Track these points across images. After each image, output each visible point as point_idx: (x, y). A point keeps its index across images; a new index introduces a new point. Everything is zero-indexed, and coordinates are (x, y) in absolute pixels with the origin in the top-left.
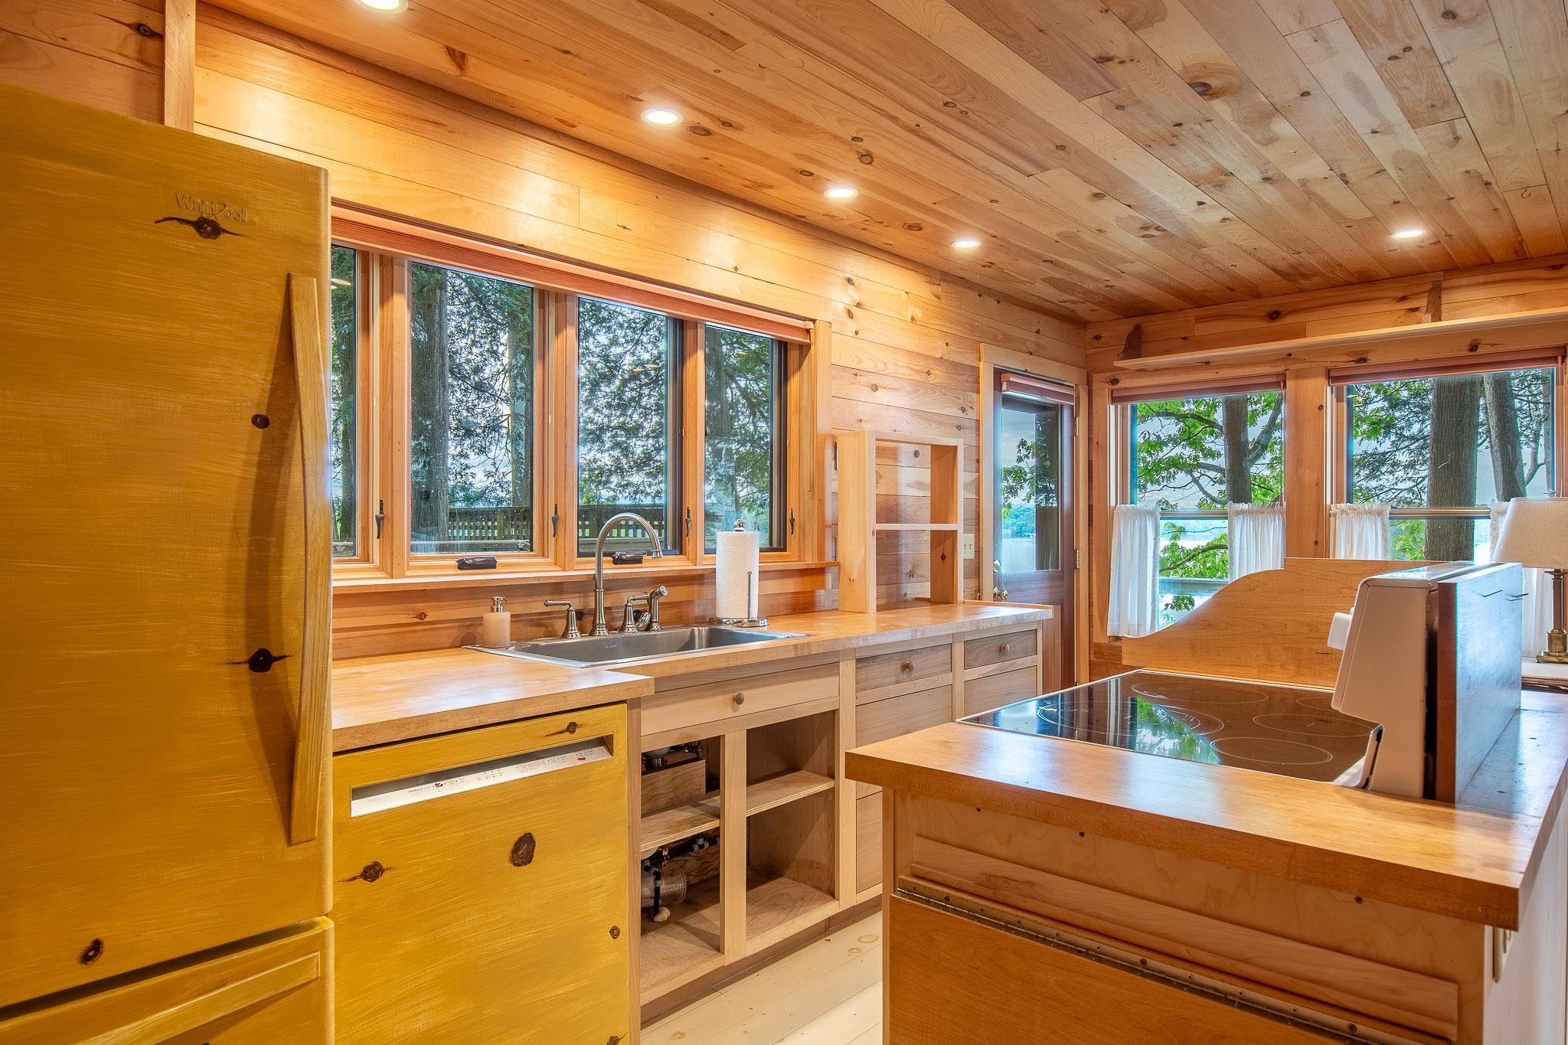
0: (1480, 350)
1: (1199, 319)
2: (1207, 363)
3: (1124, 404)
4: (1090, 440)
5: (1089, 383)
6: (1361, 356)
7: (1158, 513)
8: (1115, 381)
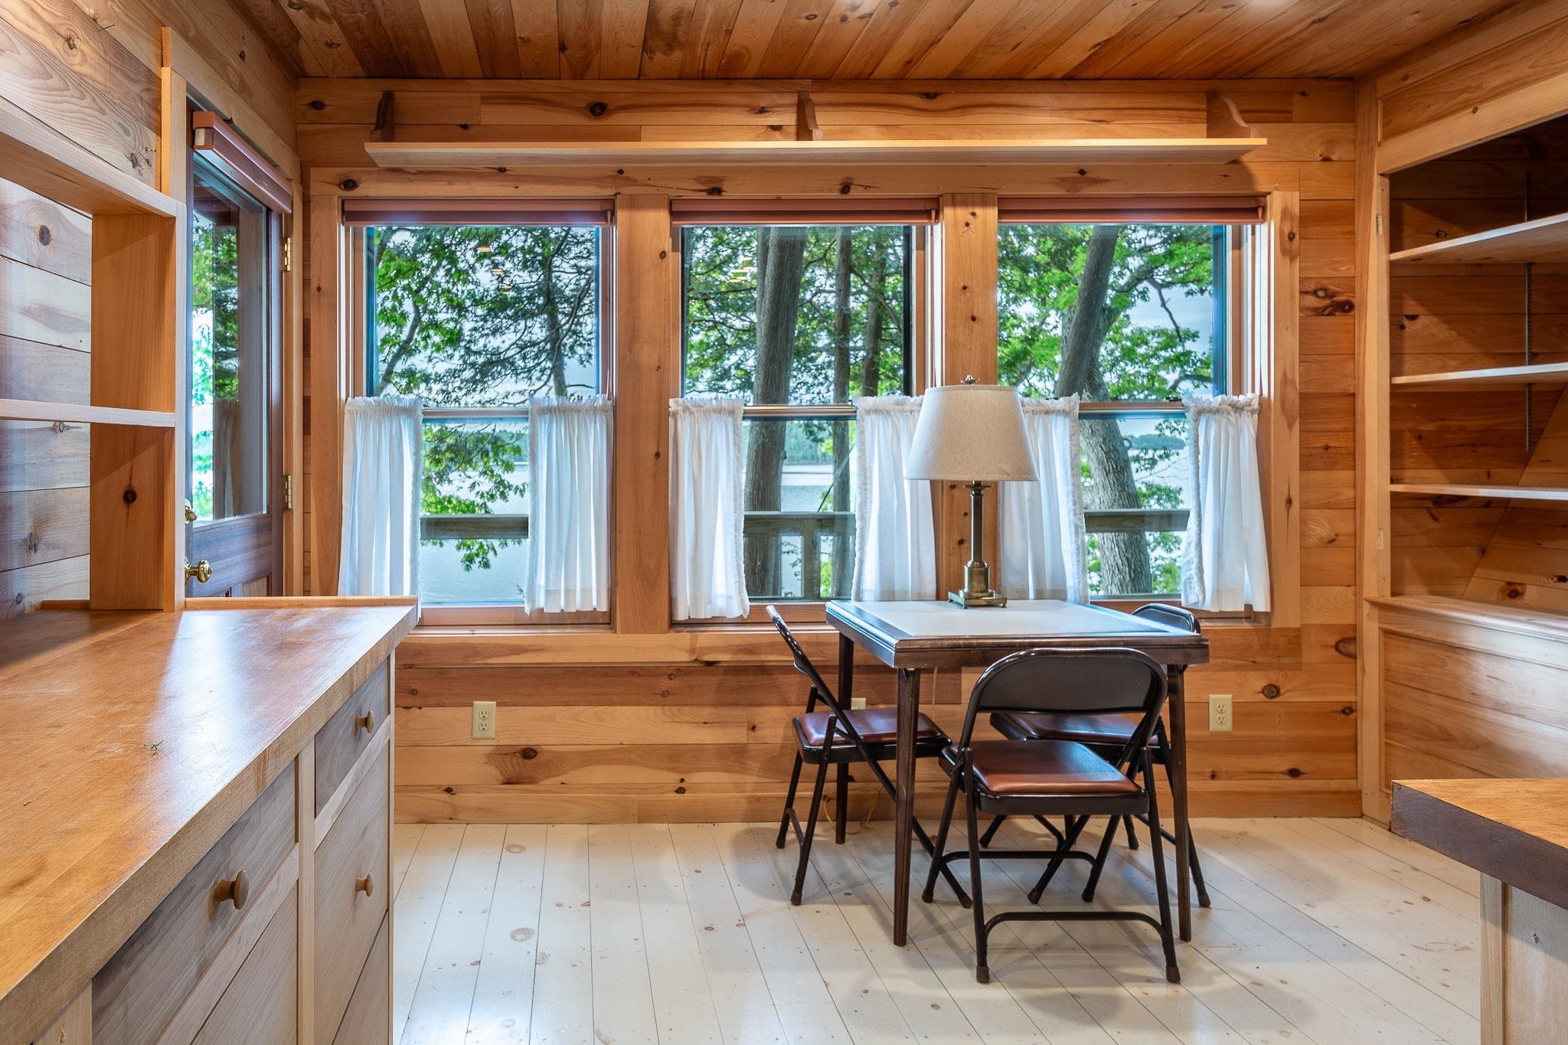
0: (854, 193)
1: (488, 99)
2: (502, 170)
3: (358, 224)
4: (306, 282)
5: (305, 182)
6: (714, 185)
7: (419, 412)
8: (350, 184)
